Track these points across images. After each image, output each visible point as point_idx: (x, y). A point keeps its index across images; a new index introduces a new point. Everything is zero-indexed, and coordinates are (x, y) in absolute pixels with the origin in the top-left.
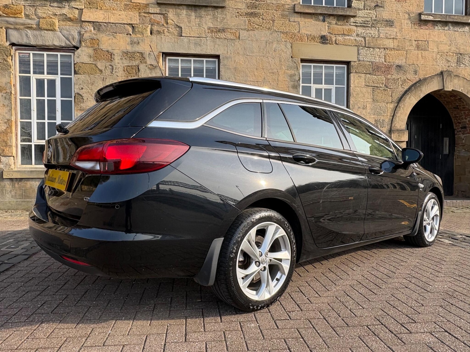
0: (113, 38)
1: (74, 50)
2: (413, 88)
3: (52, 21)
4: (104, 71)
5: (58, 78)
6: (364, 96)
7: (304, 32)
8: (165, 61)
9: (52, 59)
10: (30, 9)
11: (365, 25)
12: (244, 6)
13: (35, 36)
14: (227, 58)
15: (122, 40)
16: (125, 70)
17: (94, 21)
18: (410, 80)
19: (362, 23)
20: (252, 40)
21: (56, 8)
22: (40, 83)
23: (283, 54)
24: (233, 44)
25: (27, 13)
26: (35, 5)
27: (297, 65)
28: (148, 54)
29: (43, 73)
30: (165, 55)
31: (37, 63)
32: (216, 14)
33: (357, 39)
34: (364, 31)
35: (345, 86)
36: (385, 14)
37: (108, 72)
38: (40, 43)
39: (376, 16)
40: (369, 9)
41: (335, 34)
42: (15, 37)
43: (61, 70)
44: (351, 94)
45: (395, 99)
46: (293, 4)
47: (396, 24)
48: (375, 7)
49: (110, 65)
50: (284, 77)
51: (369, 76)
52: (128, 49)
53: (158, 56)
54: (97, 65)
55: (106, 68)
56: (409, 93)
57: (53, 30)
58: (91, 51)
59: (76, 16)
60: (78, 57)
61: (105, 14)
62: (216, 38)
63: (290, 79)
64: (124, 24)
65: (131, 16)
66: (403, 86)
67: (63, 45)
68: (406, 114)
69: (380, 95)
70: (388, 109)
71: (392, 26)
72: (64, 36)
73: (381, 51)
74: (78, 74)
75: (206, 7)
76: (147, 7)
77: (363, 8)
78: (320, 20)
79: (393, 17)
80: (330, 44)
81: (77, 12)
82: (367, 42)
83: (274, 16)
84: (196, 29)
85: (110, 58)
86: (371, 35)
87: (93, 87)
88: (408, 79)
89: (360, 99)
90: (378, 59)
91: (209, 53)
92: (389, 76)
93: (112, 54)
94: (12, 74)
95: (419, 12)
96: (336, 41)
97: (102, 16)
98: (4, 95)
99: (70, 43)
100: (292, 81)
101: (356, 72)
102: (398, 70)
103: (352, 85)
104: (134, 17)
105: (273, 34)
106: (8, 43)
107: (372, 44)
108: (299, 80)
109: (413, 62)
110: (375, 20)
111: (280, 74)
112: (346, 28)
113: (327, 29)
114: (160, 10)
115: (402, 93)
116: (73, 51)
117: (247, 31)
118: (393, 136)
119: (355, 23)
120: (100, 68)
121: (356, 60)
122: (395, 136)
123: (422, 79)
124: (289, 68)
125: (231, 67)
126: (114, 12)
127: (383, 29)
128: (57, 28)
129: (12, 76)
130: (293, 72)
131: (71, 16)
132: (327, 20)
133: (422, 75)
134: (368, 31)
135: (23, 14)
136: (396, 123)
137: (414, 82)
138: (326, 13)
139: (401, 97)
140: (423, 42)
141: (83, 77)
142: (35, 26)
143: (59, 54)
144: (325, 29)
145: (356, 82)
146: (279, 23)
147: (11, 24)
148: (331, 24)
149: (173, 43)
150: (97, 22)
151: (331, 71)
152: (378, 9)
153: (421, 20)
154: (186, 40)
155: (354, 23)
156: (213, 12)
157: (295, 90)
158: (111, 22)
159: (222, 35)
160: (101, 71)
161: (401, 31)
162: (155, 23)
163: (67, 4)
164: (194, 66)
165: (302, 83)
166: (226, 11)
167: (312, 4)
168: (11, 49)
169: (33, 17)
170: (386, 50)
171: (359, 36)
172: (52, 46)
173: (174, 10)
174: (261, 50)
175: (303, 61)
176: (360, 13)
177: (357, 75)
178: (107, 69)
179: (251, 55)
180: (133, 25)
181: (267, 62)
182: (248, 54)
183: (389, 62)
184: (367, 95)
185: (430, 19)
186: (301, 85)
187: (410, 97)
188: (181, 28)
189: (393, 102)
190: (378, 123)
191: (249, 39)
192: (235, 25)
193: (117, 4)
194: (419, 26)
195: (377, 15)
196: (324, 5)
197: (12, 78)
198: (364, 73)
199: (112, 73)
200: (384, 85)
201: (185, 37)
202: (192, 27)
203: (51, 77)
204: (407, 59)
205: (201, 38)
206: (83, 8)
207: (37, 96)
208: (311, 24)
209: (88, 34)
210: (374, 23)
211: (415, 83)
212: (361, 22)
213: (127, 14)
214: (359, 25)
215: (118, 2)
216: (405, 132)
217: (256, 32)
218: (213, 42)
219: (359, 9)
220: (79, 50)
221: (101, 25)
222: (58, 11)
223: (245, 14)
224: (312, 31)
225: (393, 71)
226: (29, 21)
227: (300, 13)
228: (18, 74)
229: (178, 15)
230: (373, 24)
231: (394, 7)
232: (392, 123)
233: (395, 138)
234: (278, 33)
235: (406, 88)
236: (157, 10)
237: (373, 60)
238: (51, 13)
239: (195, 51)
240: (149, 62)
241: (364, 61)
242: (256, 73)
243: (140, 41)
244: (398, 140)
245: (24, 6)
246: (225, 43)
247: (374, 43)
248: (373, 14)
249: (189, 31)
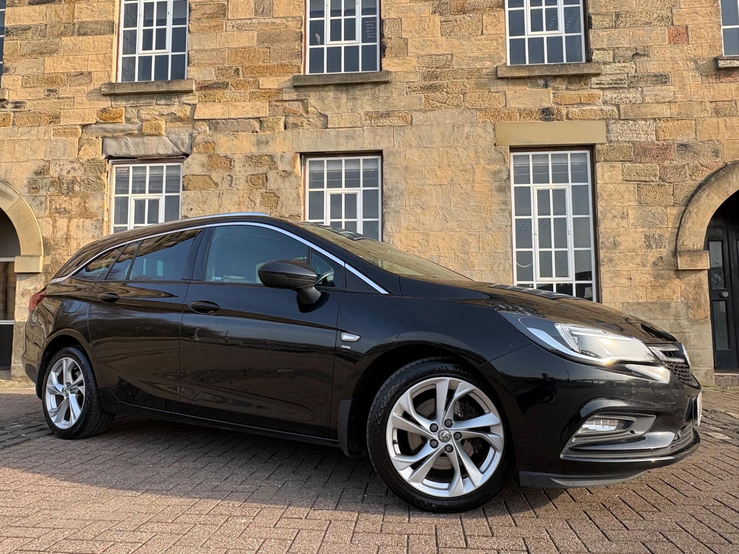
0: (234, 138)
1: (183, 158)
2: (713, 179)
3: (158, 123)
4: (220, 184)
5: (162, 198)
6: (622, 197)
7: (512, 106)
8: (305, 165)
9: (156, 172)
10: (132, 111)
11: (617, 86)
12: (419, 78)
13: (136, 145)
14: (392, 153)
15: (245, 140)
16: (249, 181)
17: (210, 118)
18: (706, 167)
19: (611, 84)
20: (432, 125)
21: (163, 107)
22: (140, 204)
23: (481, 142)
24: (402, 133)
25: (128, 116)
26: (139, 105)
27: (503, 155)
28: (279, 156)
29: (144, 192)
30: (304, 155)
31: (138, 180)
32: (377, 93)
33: (605, 108)
34: (615, 95)
35: (589, 184)
36: (653, 67)
37: (226, 185)
38: (142, 152)
39: (636, 70)
40: (622, 61)
41: (566, 105)
42: (113, 148)
43: (166, 186)
44: (599, 195)
45: (681, 200)
46: (495, 66)
47: (672, 78)
48: (633, 56)
49: (229, 175)
50: (483, 176)
51: (629, 164)
52: (252, 151)
53: (294, 159)
54: (212, 177)
55: (223, 179)
56: (707, 189)
57: (159, 135)
58: (204, 158)
59: (188, 114)
60: (188, 168)
61: (225, 107)
62: (377, 126)
63: (493, 178)
64: (249, 118)
65: (258, 107)
66: (693, 177)
67: (170, 152)
68: (703, 223)
69: (652, 194)
70: (669, 216)
71: (666, 82)
72: (171, 141)
73: (648, 123)
74: (187, 190)
75: (363, 84)
76: (280, 93)
77: (612, 60)
78: (539, 85)
79: (668, 69)
80: (559, 120)
81: (189, 108)
82: (622, 111)
83: (466, 87)
84: (348, 117)
85: (229, 166)
86: (628, 101)
87: (205, 207)
88: (702, 165)
89: (615, 203)
90: (643, 136)
91: (366, 149)
92: (667, 163)
93: (231, 161)
94: (105, 195)
95: (715, 56)
96: (567, 114)
97: (221, 111)
98: (95, 223)
99: (178, 150)
100: (497, 181)
101: (605, 160)
102: (682, 152)
103: (599, 182)
104: (262, 108)
105: (464, 113)
106: (104, 157)
107: (632, 114)
108: (509, 178)
109: (710, 137)
110: (634, 77)
111: (476, 171)
112: (586, 93)
113: (552, 98)
114: (297, 95)
115: (692, 189)
116: (182, 160)
117: (424, 112)
118: (681, 262)
119: (600, 84)
120: (216, 180)
121: (604, 140)
122: (684, 262)
123: (729, 163)
124: (491, 161)
125: (399, 166)
126: (235, 103)
127: (649, 88)
128: (163, 132)
129: (105, 198)
130: (498, 167)
131: (181, 115)
132: (551, 84)
133: (728, 157)
134: (623, 95)
135: (123, 118)
136: (685, 238)
137: (715, 170)
138: (549, 74)
139: (692, 196)
140: (727, 103)
141: (193, 194)
142: (136, 132)
143: (165, 165)
144: (549, 98)
145: (606, 176)
146: (473, 96)
147: (110, 132)
148: (558, 90)
149: (315, 139)
150: (214, 119)
151: (563, 161)
152: (637, 59)
153: (719, 69)
154: (333, 133)
155: (597, 84)
156: (372, 90)
157: (503, 194)
158: (232, 117)
159: (386, 122)
160: (216, 184)
161: (681, 90)
162: (291, 114)
163: (177, 100)
164: (347, 169)
165: (515, 183)
166: (390, 88)
167: (527, 63)
168: (107, 163)
169: (135, 121)
170: (658, 121)
171: (607, 104)
172: (156, 156)
173: (318, 93)
174: (446, 138)
175: (513, 149)
176: (608, 69)
177: (607, 165)
178: (225, 180)
179: (429, 146)
180: (261, 119)
181: (455, 155)
182: (426, 146)
183: (664, 140)
184: (627, 195)
185: (735, 66)
186: (513, 185)
187: (708, 195)
188: (327, 116)
189: (677, 204)
190: (652, 241)
191: (427, 124)
192: (404, 106)
193: (240, 94)
194: (716, 78)
195: (638, 69)
196: (546, 62)
197: (105, 201)
198: (621, 161)
199: (231, 186)
200: (657, 178)
201: (332, 128)
202: (343, 114)
203: (154, 196)
204: (698, 132)
205: (355, 129)
206: (197, 102)
207: (135, 223)
208: (526, 93)
209: (202, 136)
210: (634, 82)
211: (718, 171)
212: (610, 82)
213: (253, 104)
214: (607, 86)
215: (242, 91)
216: (704, 254)
217: (436, 113)
218: (373, 132)
219: (605, 63)
220: (189, 159)
221: (218, 123)
222: (166, 110)
223: (420, 88)
224: (526, 103)
225: (674, 154)
226: (130, 126)
227: (507, 78)
228: (114, 195)
229: (322, 99)
230: (631, 83)
231: (667, 53)
232: (677, 239)
233: (684, 264)
234: (473, 111)
235: (700, 179)
236: (294, 96)
237: (635, 139)
238: (157, 113)
239: (346, 146)
240: (281, 168)
241: (618, 141)
242: (439, 173)
243: (269, 139)
244: (690, 268)
245: (125, 107)
246: (390, 132)
247: (635, 112)
248: (630, 68)
249: (337, 121)
